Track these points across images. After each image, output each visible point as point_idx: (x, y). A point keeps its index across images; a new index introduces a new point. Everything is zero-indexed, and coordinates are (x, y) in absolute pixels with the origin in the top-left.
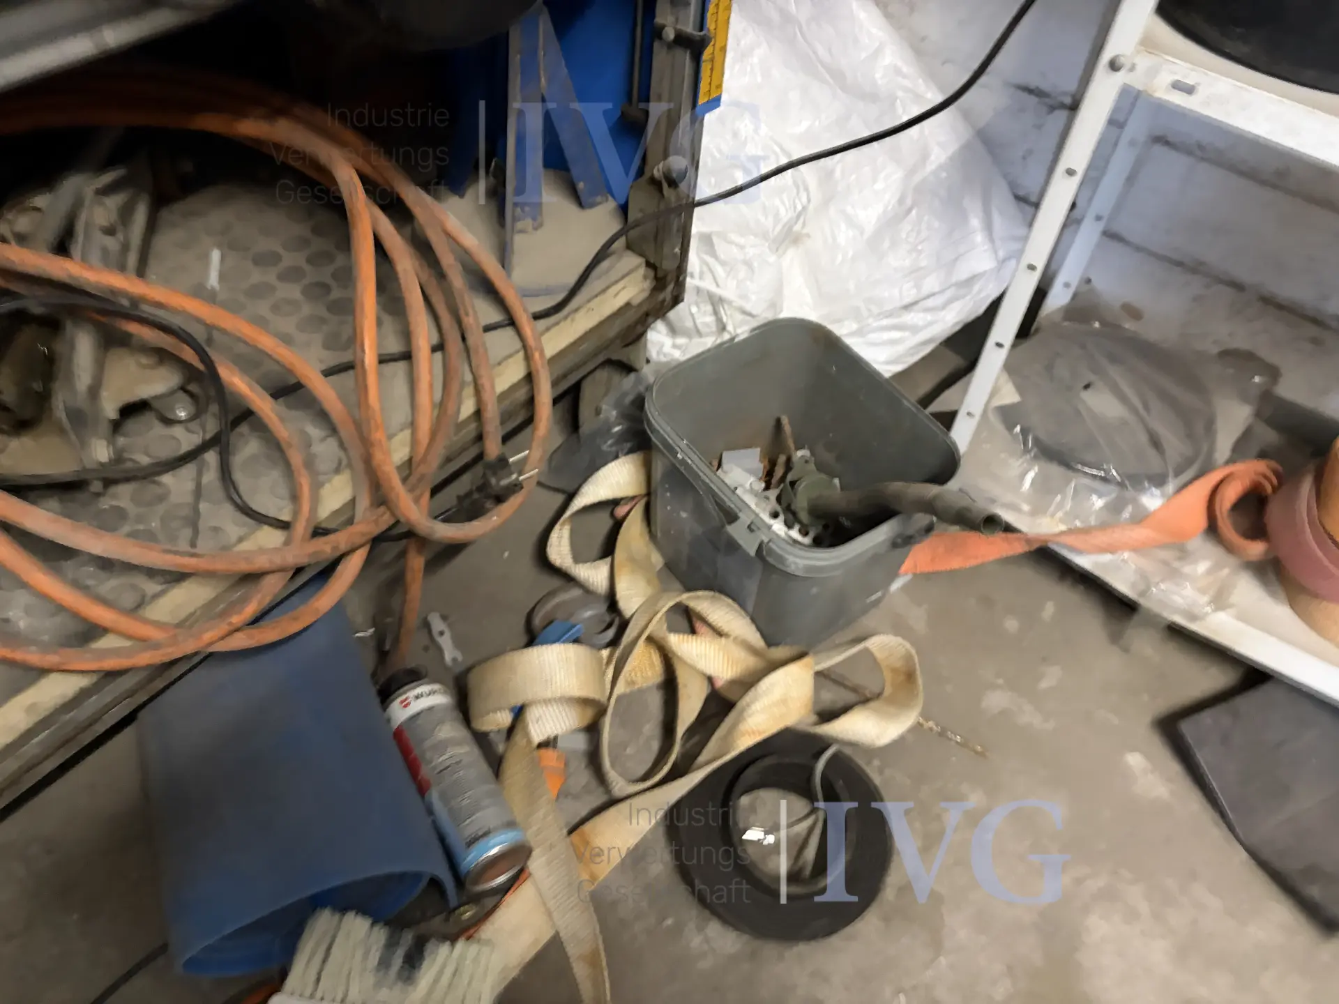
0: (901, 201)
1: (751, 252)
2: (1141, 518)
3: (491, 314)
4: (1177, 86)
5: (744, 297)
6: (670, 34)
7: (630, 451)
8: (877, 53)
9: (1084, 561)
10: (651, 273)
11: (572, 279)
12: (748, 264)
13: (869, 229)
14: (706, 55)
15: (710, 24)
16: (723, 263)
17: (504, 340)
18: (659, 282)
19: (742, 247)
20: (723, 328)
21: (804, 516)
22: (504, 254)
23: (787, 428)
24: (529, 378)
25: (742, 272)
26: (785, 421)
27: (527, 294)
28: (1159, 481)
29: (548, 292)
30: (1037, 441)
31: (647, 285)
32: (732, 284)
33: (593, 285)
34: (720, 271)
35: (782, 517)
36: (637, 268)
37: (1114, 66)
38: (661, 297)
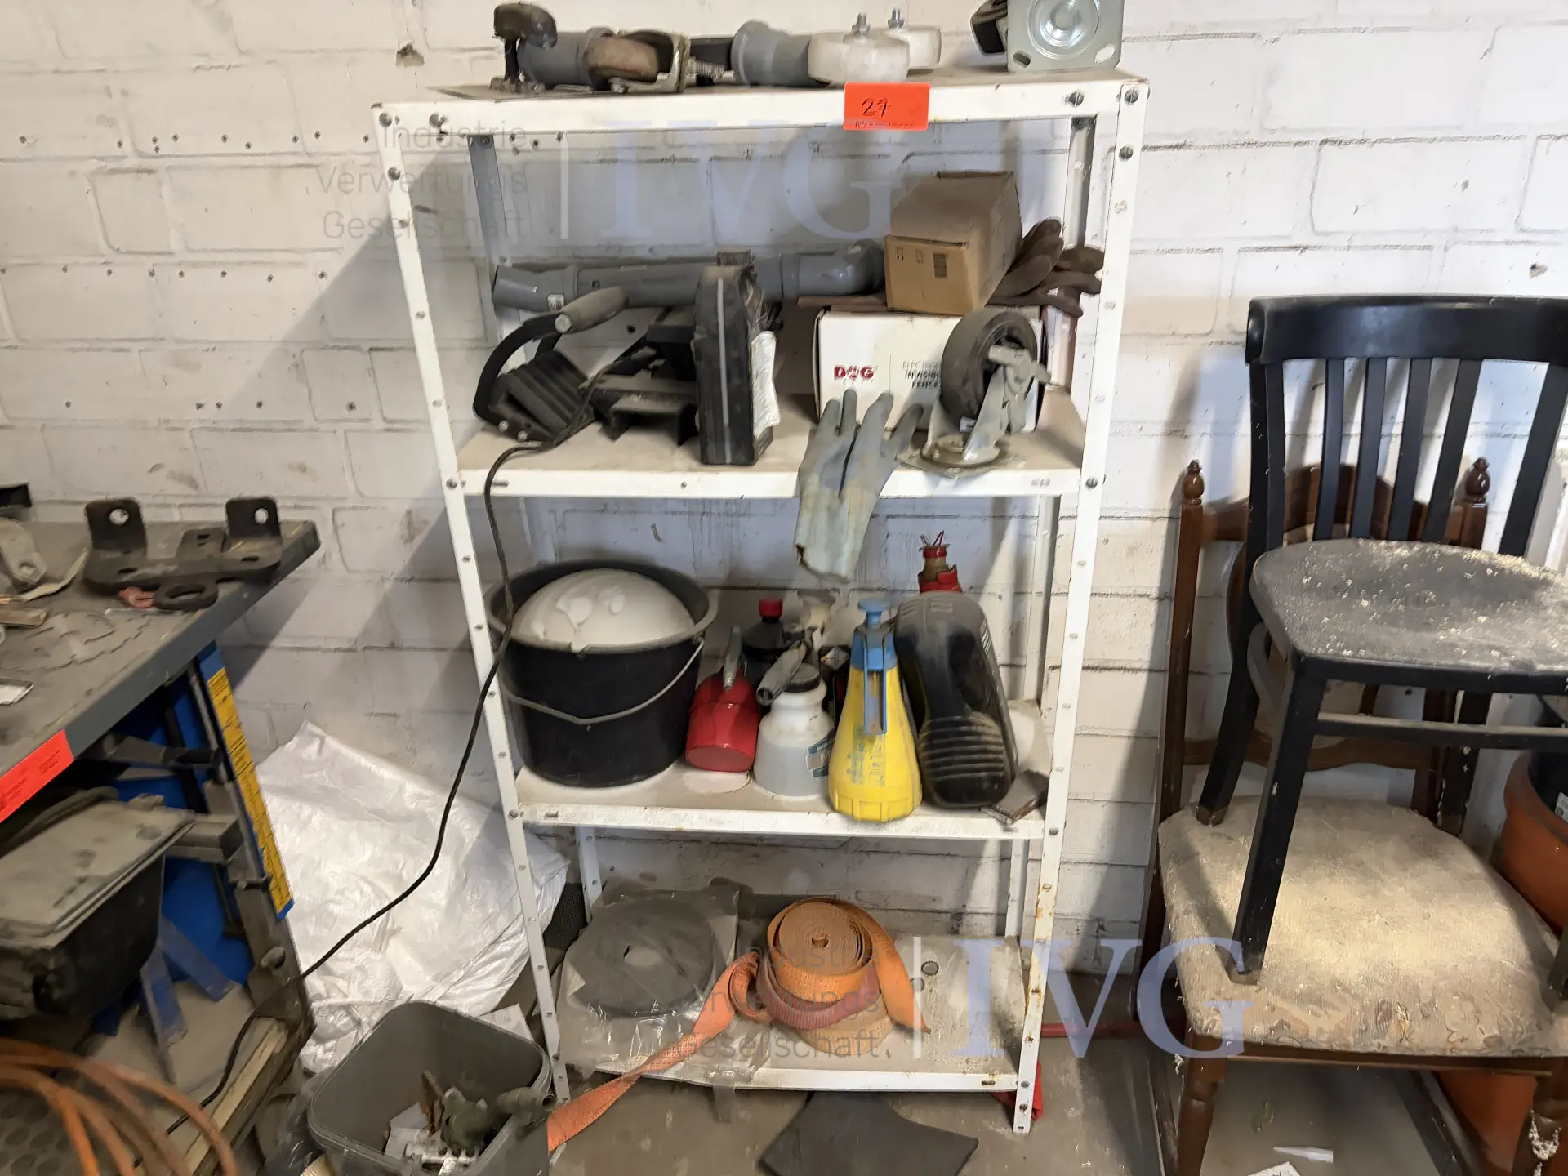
0: (457, 876)
1: (359, 959)
2: (690, 1028)
3: (170, 1119)
4: (548, 816)
5: (367, 993)
6: (242, 884)
7: (313, 1159)
8: (401, 789)
9: (670, 1075)
10: (283, 1026)
11: (224, 1063)
12: (360, 968)
13: (443, 903)
14: (272, 886)
15: (268, 869)
16: (342, 977)
17: (185, 1133)
18: (291, 1028)
19: (352, 960)
20: (358, 1023)
21: (464, 1142)
22: (165, 1070)
23: (432, 1080)
24: (212, 1150)
25: (359, 975)
26: (428, 1074)
27: (190, 1091)
28: (692, 998)
29: (207, 1080)
30: (605, 1008)
31: (283, 1034)
32: (354, 988)
33: (241, 1058)
34: (341, 983)
35: (449, 1152)
36: (272, 1026)
37: (513, 815)
38: (298, 1033)
